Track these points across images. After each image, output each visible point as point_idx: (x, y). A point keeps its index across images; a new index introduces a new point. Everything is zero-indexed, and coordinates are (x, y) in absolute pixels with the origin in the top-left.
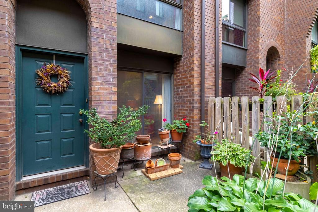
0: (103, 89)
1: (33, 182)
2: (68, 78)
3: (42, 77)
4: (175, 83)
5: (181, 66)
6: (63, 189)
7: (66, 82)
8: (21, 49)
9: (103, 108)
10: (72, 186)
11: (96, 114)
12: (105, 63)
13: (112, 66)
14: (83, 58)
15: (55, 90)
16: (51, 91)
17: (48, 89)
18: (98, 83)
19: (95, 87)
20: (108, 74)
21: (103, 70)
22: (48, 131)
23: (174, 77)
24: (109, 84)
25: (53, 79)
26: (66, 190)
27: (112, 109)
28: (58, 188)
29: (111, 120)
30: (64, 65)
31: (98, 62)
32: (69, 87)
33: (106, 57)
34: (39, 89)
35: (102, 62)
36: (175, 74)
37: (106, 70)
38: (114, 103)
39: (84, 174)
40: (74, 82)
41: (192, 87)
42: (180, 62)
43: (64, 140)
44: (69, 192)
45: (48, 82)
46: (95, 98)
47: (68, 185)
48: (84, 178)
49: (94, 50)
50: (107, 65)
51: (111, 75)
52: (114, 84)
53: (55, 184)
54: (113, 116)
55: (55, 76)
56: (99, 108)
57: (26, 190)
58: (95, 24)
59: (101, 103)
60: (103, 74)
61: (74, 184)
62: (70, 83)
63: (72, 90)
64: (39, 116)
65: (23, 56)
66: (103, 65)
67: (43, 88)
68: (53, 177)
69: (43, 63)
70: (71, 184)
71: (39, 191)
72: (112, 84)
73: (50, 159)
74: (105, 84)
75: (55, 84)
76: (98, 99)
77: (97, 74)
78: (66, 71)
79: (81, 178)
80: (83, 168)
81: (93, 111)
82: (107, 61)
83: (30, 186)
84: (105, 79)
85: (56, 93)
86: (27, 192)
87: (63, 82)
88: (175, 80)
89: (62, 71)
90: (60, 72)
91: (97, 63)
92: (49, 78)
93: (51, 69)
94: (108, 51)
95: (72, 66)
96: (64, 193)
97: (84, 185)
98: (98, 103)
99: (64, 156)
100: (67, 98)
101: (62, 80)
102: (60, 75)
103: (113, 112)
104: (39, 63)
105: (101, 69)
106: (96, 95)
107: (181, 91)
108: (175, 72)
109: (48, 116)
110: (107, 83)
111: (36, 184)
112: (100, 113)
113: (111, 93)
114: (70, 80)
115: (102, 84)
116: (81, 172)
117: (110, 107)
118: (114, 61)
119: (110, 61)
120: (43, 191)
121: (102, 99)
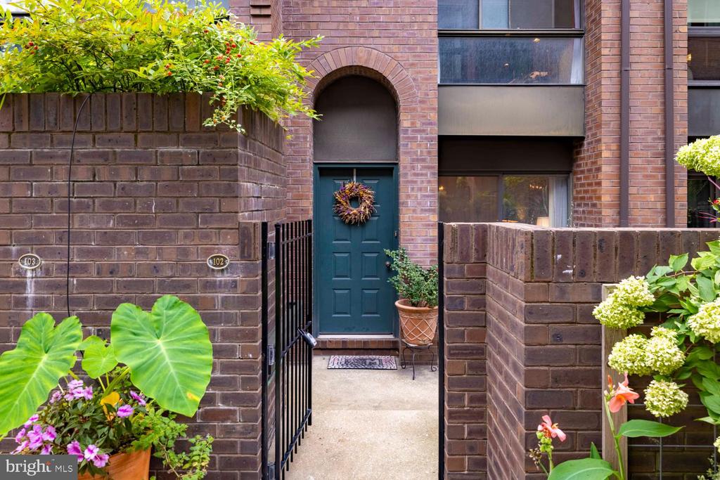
0: (417, 218)
1: (330, 341)
2: (371, 202)
3: (340, 203)
4: (575, 193)
5: (583, 158)
6: (365, 360)
7: (369, 207)
8: (319, 168)
9: (416, 247)
10: (374, 359)
11: (406, 256)
12: (419, 179)
13: (429, 182)
14: (392, 169)
15: (355, 218)
16: (350, 221)
17: (347, 218)
18: (410, 209)
19: (405, 216)
20: (424, 196)
21: (416, 189)
22: (346, 277)
23: (572, 178)
24: (426, 210)
25: (353, 203)
26: (368, 362)
27: (429, 250)
28: (358, 357)
29: (428, 267)
30: (366, 182)
31: (409, 179)
32: (373, 214)
33: (421, 170)
34: (336, 218)
35: (415, 179)
36: (576, 173)
37: (420, 189)
38: (434, 240)
39: (391, 346)
40: (379, 206)
41: (598, 206)
42: (582, 149)
43: (366, 292)
44: (370, 364)
45: (348, 209)
46: (406, 232)
47: (371, 357)
48: (392, 351)
49: (404, 161)
50: (422, 182)
51: (428, 196)
52: (433, 211)
53: (354, 352)
54: (431, 261)
55: (355, 200)
56: (410, 248)
57: (324, 351)
58: (405, 121)
59: (412, 240)
60: (416, 197)
61: (377, 357)
62: (374, 208)
63: (376, 218)
64: (336, 255)
65: (321, 175)
66: (416, 182)
67: (342, 216)
68: (352, 342)
69: (341, 182)
70: (374, 356)
71: (337, 357)
72: (429, 211)
73: (349, 315)
74: (419, 210)
75: (355, 211)
76: (409, 234)
77: (408, 196)
78: (369, 192)
79: (388, 352)
80: (391, 337)
81: (401, 251)
82: (422, 175)
83: (328, 347)
84: (419, 204)
85: (356, 223)
86: (324, 354)
87: (365, 208)
88: (575, 186)
89: (364, 192)
90: (361, 193)
91: (408, 181)
92: (348, 202)
93: (351, 190)
94: (424, 160)
95: (376, 182)
96: (365, 363)
97: (392, 361)
98: (409, 240)
99: (365, 315)
100: (370, 230)
101: (364, 204)
102: (361, 198)
103: (431, 254)
104: (337, 182)
105: (413, 189)
106: (407, 229)
107: (584, 212)
108: (575, 169)
109: (346, 255)
110: (422, 210)
111: (334, 346)
112: (412, 254)
113: (429, 225)
114: (374, 204)
115: (414, 211)
116: (388, 342)
117: (426, 246)
118: (433, 174)
119: (426, 175)
120: (341, 357)
121: (414, 234)
